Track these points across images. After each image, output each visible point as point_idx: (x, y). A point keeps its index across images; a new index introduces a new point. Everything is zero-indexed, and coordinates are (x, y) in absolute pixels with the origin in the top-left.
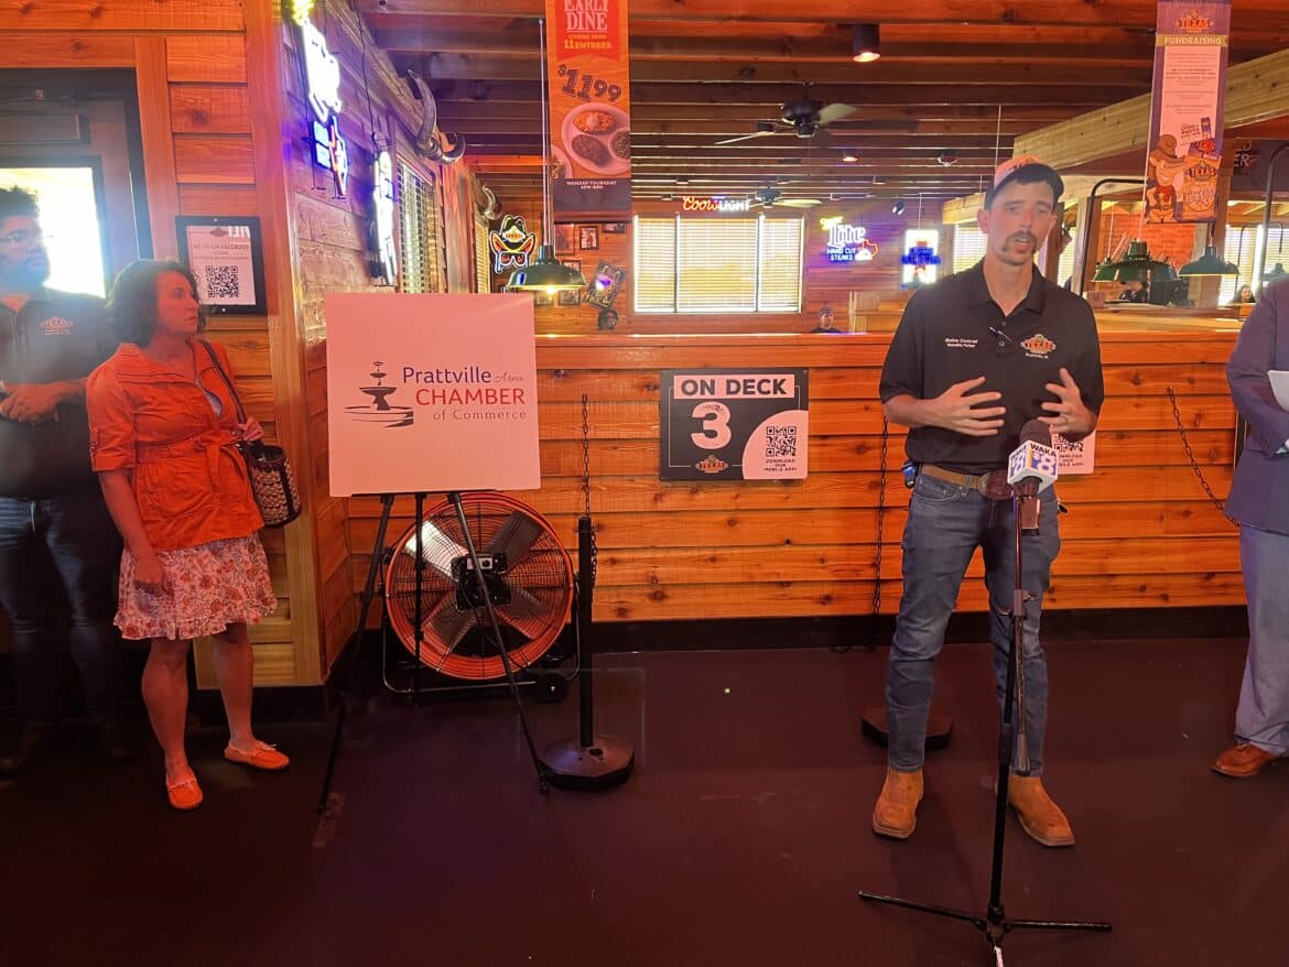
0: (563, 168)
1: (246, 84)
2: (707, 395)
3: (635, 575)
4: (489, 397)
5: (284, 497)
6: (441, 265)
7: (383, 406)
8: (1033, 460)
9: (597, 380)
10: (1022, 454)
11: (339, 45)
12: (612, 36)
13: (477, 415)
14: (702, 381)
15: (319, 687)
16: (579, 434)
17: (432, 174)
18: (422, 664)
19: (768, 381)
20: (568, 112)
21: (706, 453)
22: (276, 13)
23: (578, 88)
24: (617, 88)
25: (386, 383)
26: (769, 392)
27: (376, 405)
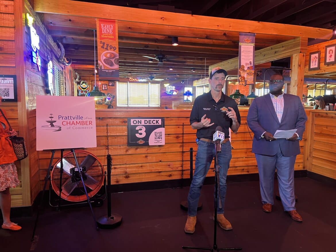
0: (101, 66)
1: (14, 41)
2: (140, 124)
3: (121, 171)
4: (83, 123)
5: (23, 151)
6: (65, 92)
7: (52, 126)
8: (219, 135)
9: (110, 120)
10: (216, 134)
11: (39, 33)
12: (114, 35)
13: (79, 128)
14: (138, 121)
15: (31, 206)
16: (106, 134)
17: (63, 68)
18: (62, 198)
19: (155, 121)
20: (102, 53)
21: (140, 139)
22: (24, 23)
23: (105, 47)
24: (115, 47)
25: (53, 119)
26: (155, 123)
27: (51, 126)
